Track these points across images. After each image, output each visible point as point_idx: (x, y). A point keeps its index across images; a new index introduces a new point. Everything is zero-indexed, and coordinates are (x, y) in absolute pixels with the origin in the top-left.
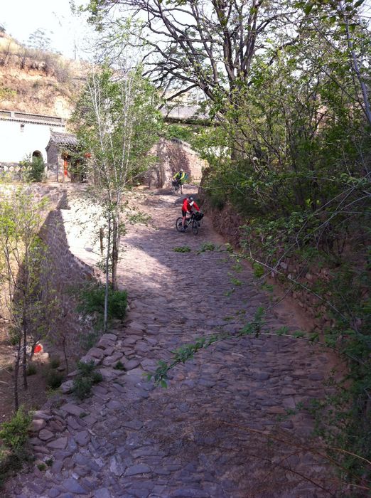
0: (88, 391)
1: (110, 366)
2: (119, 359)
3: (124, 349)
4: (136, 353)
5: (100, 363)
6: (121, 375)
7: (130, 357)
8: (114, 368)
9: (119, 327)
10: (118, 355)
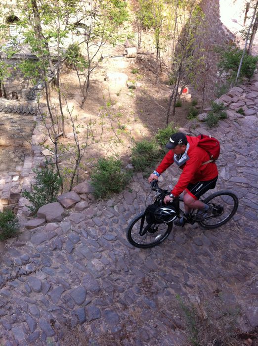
0: (216, 123)
1: (234, 110)
2: (241, 106)
3: (246, 100)
4: (255, 105)
5: (228, 106)
6: (240, 117)
7: (250, 106)
8: (237, 112)
9: (246, 84)
10: (241, 103)
